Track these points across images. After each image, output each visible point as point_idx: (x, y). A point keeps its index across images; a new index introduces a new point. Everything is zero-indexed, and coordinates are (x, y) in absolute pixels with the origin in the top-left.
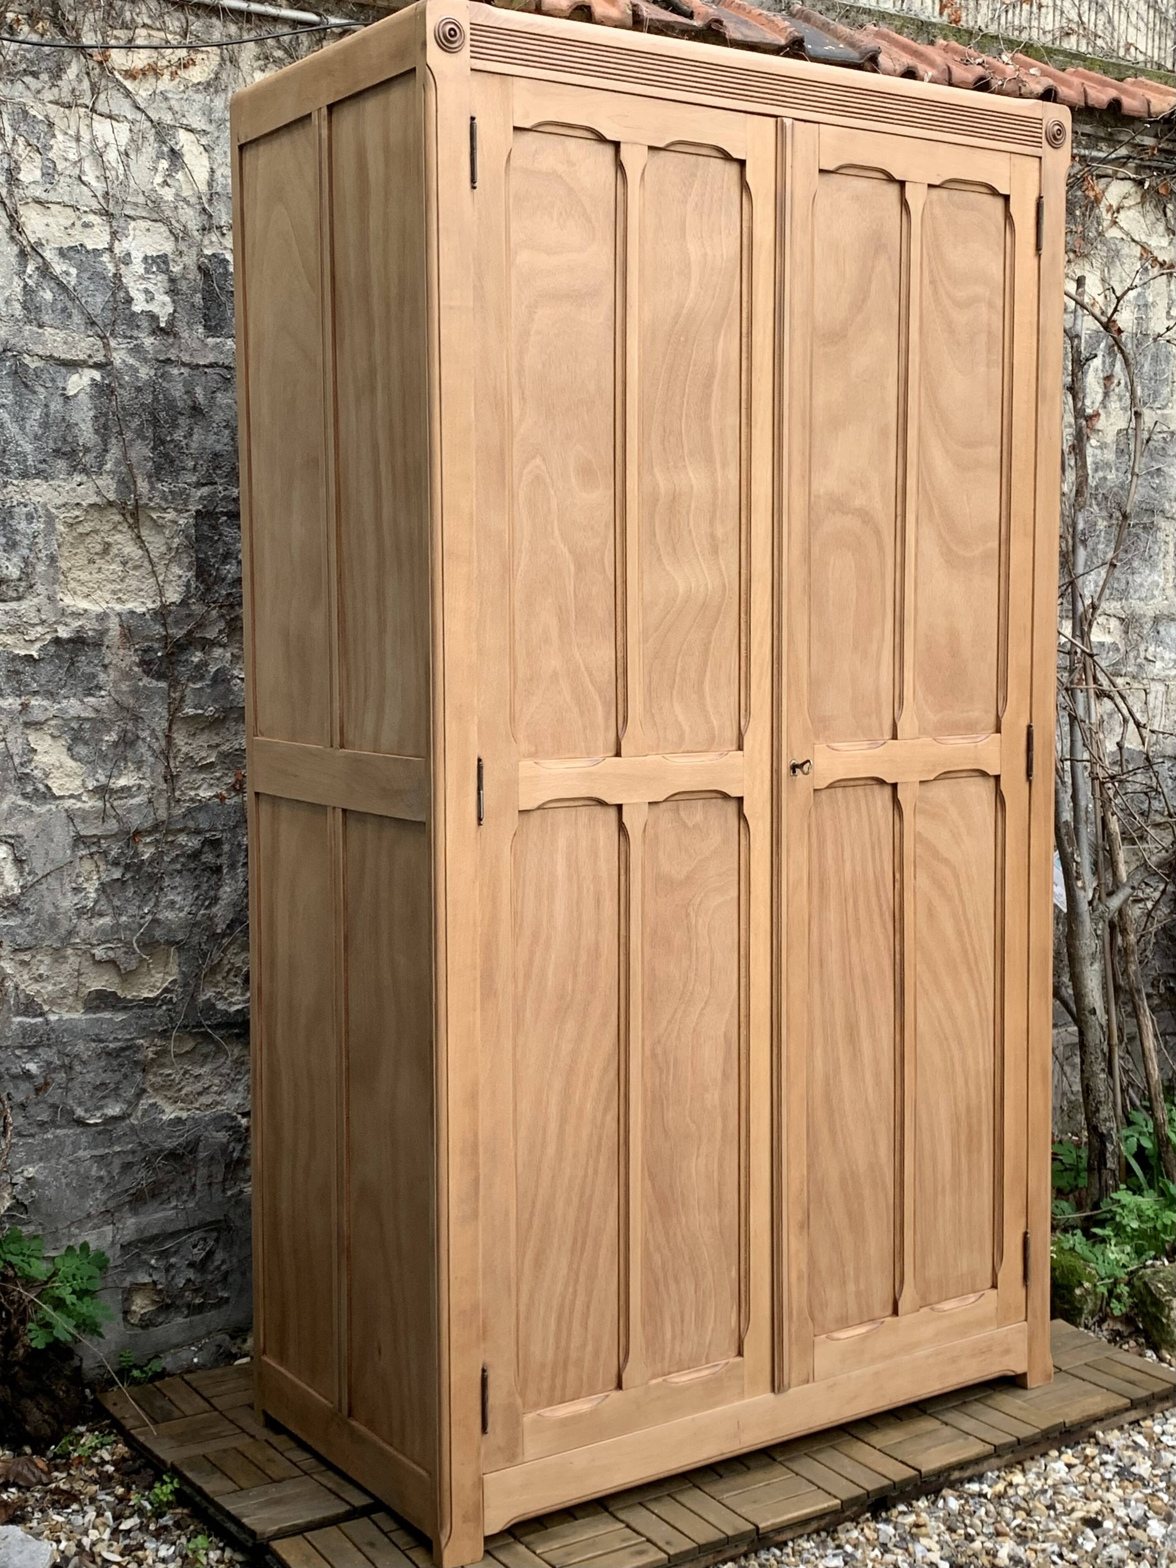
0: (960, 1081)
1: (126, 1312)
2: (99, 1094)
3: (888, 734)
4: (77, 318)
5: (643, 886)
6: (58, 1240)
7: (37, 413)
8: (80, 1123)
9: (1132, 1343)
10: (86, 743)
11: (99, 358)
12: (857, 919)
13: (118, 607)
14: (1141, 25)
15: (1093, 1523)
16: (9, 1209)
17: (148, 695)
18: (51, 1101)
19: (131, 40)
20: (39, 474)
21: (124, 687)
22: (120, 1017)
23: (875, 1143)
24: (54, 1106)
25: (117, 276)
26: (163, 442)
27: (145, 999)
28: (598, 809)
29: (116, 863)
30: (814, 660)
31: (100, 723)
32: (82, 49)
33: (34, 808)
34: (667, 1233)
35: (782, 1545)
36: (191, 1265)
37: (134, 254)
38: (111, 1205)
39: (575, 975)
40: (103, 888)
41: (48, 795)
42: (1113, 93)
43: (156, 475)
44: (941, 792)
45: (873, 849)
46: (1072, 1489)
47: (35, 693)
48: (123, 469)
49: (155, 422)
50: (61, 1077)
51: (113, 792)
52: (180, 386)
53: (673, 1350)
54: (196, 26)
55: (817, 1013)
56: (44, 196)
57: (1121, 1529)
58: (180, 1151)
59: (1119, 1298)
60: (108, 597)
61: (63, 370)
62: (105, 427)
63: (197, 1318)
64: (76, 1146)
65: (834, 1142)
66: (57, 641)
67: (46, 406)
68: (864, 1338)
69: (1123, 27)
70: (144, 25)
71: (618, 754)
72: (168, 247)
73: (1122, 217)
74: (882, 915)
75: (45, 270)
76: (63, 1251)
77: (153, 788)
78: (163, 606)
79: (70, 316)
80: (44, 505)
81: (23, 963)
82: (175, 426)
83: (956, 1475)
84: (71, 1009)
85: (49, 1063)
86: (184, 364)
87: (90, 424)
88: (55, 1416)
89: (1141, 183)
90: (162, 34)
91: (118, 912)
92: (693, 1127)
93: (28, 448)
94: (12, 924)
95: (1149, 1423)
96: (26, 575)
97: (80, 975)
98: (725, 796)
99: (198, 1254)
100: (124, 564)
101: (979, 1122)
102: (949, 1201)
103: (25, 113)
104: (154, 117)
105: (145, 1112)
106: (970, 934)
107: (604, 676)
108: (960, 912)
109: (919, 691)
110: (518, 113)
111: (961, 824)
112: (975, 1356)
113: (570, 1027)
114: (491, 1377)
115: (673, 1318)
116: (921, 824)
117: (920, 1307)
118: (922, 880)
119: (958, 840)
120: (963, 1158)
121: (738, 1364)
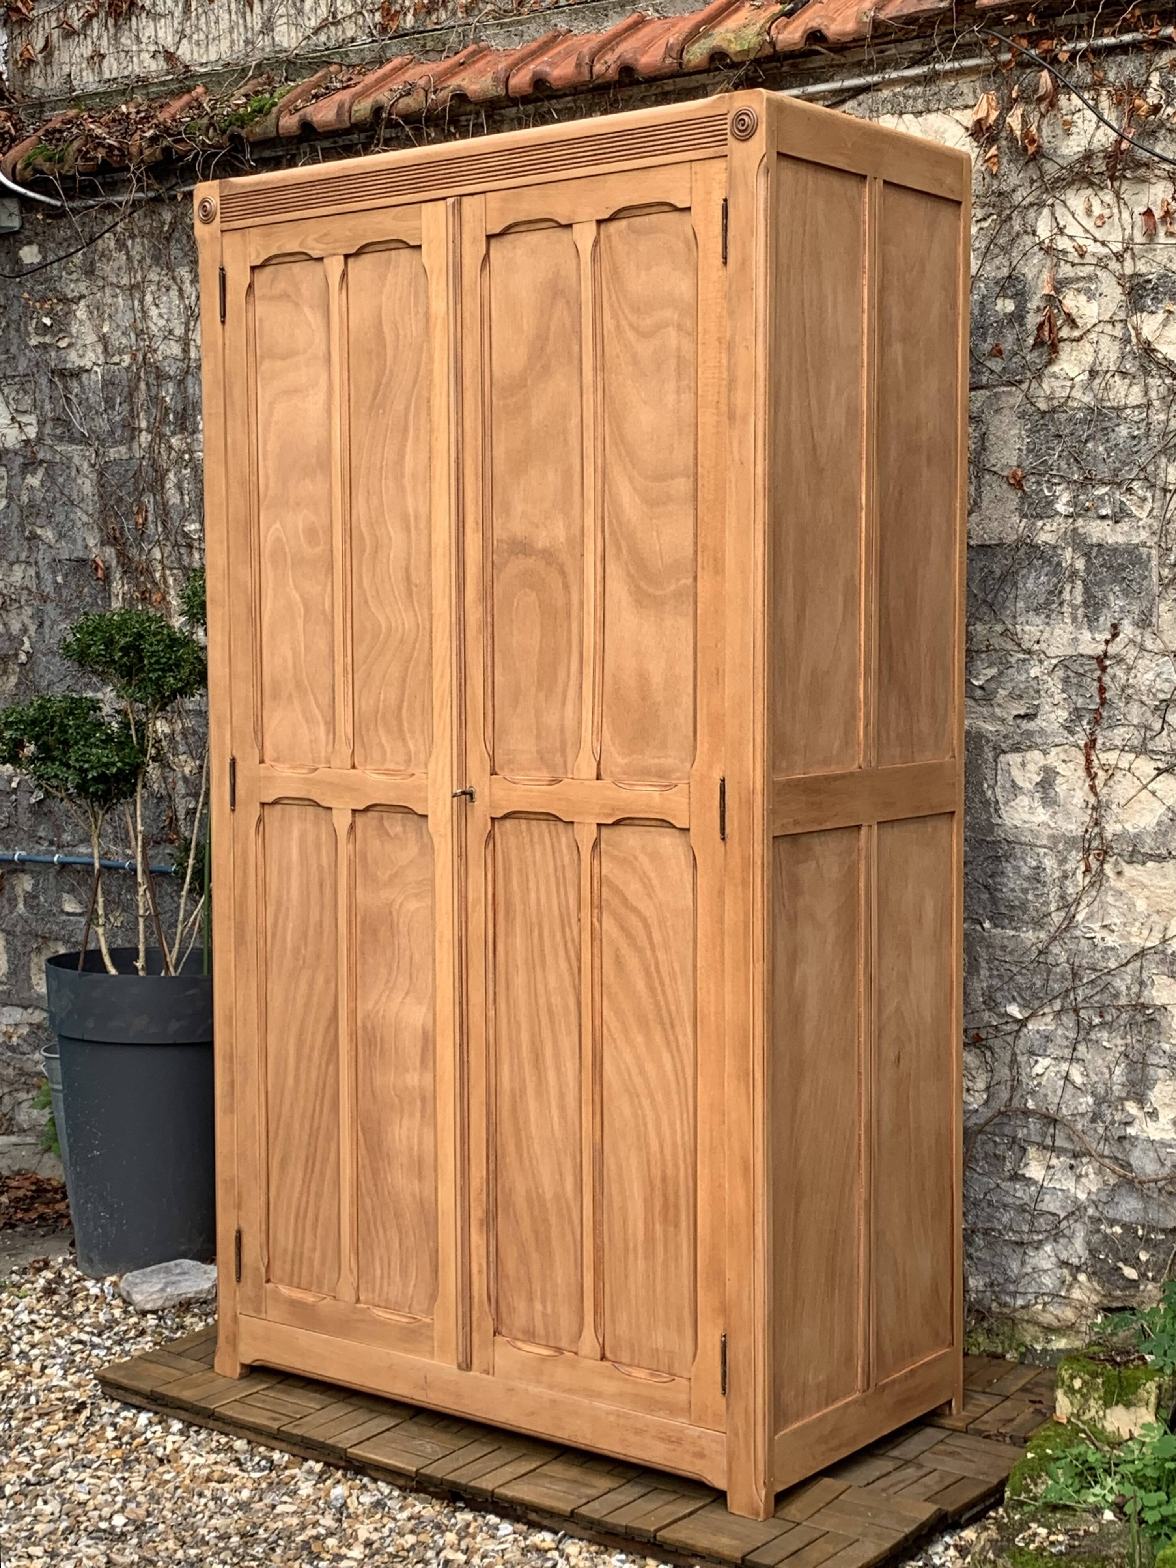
12: (542, 951)
34: (376, 1185)
44: (630, 837)
45: (558, 885)
68: (544, 1359)
98: (414, 813)
106: (664, 992)
107: (325, 700)
108: (653, 969)
109: (606, 733)
110: (253, 256)
111: (653, 875)
112: (662, 1439)
113: (303, 986)
114: (245, 1240)
115: (381, 1258)
116: (607, 867)
117: (603, 1358)
118: (608, 924)
119: (649, 891)
120: (658, 1227)
121: (428, 1325)
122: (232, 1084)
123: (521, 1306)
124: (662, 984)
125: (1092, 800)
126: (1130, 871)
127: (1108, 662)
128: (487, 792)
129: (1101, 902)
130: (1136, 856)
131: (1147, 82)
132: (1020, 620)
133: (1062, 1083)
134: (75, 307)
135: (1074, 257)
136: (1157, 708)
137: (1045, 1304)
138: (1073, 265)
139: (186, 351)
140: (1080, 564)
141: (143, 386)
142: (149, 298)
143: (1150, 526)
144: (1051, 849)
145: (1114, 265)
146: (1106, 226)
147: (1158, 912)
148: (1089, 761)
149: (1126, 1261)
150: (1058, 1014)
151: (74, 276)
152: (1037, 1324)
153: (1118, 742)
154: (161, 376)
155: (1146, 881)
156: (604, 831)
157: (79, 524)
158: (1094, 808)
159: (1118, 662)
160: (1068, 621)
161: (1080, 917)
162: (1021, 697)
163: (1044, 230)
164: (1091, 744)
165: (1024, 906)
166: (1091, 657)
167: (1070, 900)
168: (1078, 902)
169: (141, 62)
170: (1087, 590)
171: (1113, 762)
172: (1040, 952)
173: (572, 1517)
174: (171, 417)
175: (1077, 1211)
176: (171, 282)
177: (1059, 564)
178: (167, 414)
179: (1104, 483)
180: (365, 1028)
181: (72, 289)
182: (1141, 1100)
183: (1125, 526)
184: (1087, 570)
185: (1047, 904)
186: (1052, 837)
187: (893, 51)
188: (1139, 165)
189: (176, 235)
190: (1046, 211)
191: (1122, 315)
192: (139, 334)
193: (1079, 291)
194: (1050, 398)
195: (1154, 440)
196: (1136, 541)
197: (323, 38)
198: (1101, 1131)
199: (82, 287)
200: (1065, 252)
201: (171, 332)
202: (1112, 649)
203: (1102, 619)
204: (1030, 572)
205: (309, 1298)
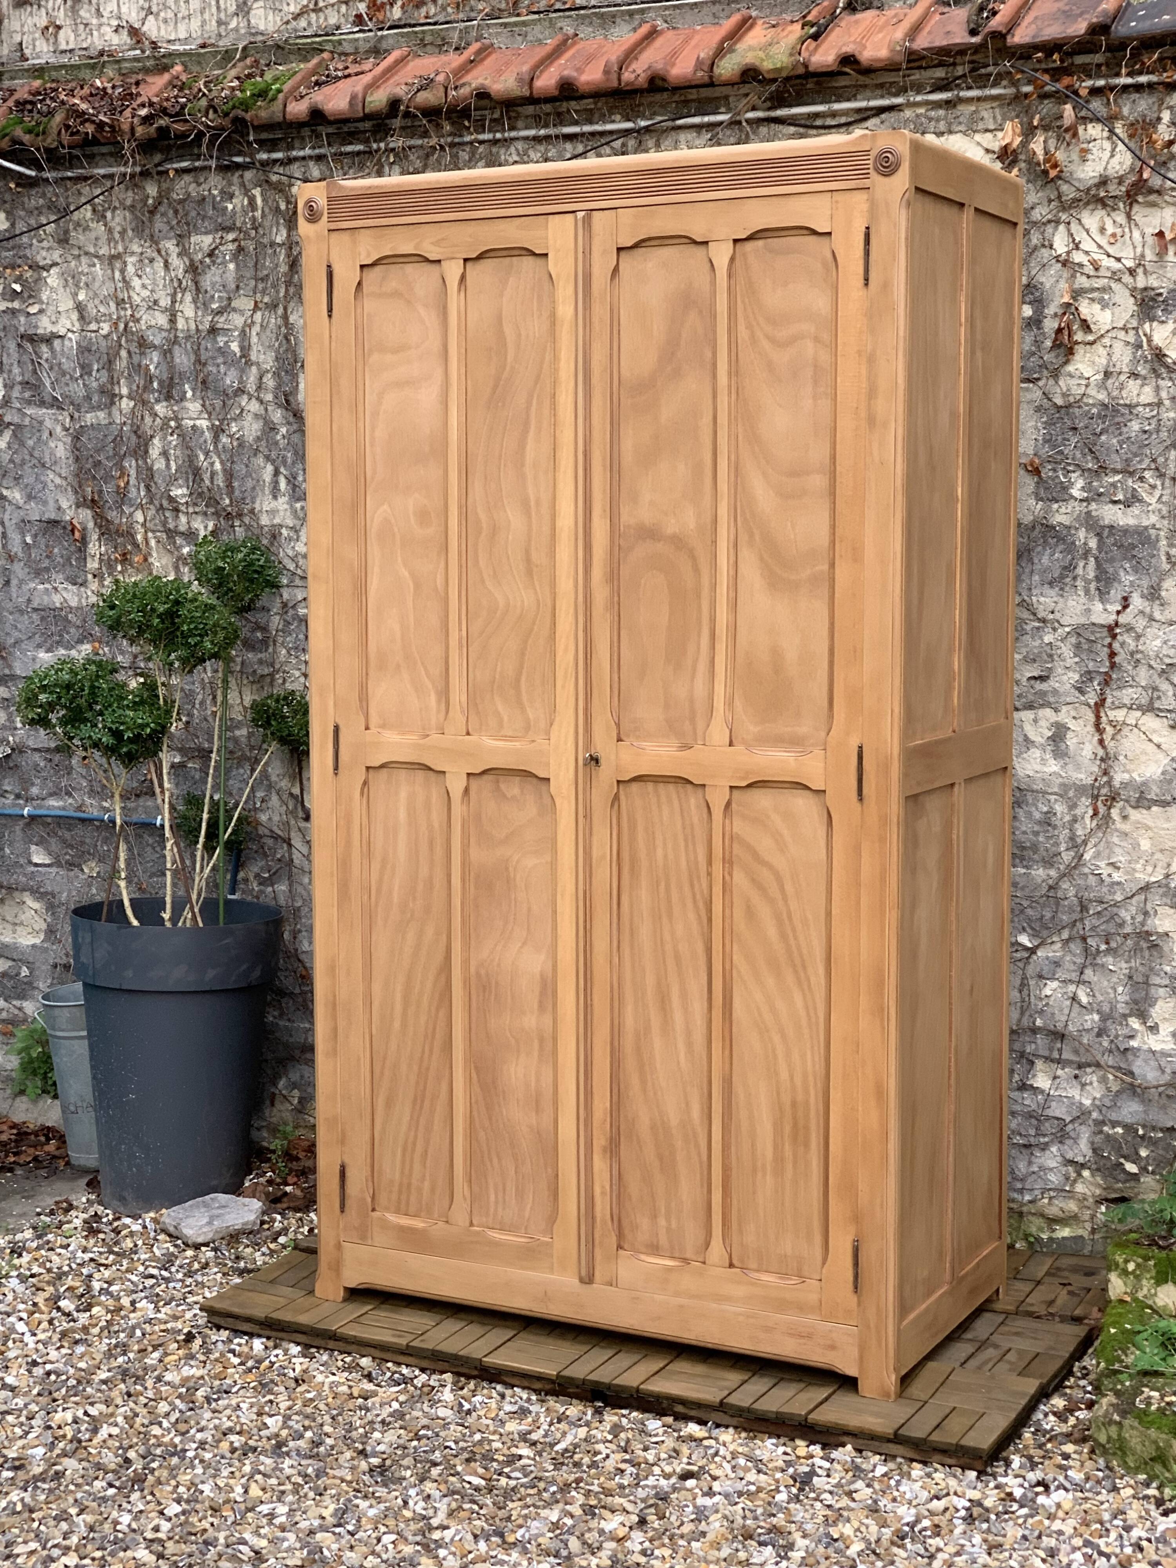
0: (784, 1075)
23: (688, 1104)
28: (427, 774)
34: (490, 1119)
44: (763, 800)
53: (495, 1211)
68: (669, 1269)
83: (680, 1409)
92: (513, 1041)
98: (534, 776)
102: (770, 1181)
106: (796, 938)
107: (437, 671)
108: (785, 916)
109: (738, 703)
110: (364, 254)
111: (785, 832)
112: (791, 1335)
113: (411, 936)
114: (348, 1174)
115: (496, 1186)
116: (739, 826)
117: (731, 1265)
118: (739, 878)
119: (782, 847)
120: (787, 1147)
121: (547, 1243)
122: (335, 1030)
123: (644, 1223)
124: (794, 930)
125: (1101, 752)
126: (1135, 815)
127: (1118, 631)
128: (613, 757)
129: (1107, 842)
130: (1142, 801)
131: (1159, 119)
132: (1034, 592)
133: (1068, 1003)
134: (45, 274)
135: (1089, 269)
136: (1163, 671)
137: (1051, 1198)
138: (1089, 277)
139: (173, 321)
140: (1093, 543)
141: (124, 353)
142: (131, 269)
143: (1160, 511)
144: (1061, 796)
145: (1127, 278)
146: (1118, 245)
147: (1162, 851)
148: (1098, 717)
149: (1126, 1158)
150: (1066, 942)
151: (45, 244)
152: (1042, 1215)
153: (1127, 701)
154: (143, 344)
155: (1150, 824)
156: (736, 793)
157: (51, 486)
158: (1102, 760)
159: (1128, 631)
160: (1082, 593)
161: (1087, 856)
162: (1034, 661)
163: (1060, 245)
164: (1100, 704)
165: (1035, 848)
166: (1103, 626)
167: (1079, 841)
168: (1085, 843)
169: (102, 35)
170: (1099, 565)
171: (1120, 719)
172: (1051, 888)
173: (722, 1407)
174: (155, 385)
175: (1082, 1115)
176: (155, 254)
177: (1073, 543)
178: (151, 382)
179: (1116, 472)
180: (478, 974)
181: (43, 257)
182: (1143, 1016)
183: (1136, 510)
184: (1100, 548)
185: (1057, 844)
186: (1063, 785)
187: (917, 76)
188: (1151, 191)
189: (162, 209)
190: (1062, 227)
191: (1135, 324)
192: (120, 303)
193: (1093, 300)
194: (1064, 395)
195: (1164, 435)
196: (1145, 523)
197: (303, 23)
198: (1106, 1044)
199: (56, 255)
200: (1081, 265)
201: (156, 302)
202: (1122, 619)
203: (1112, 592)
204: (1044, 549)
205: (418, 1224)
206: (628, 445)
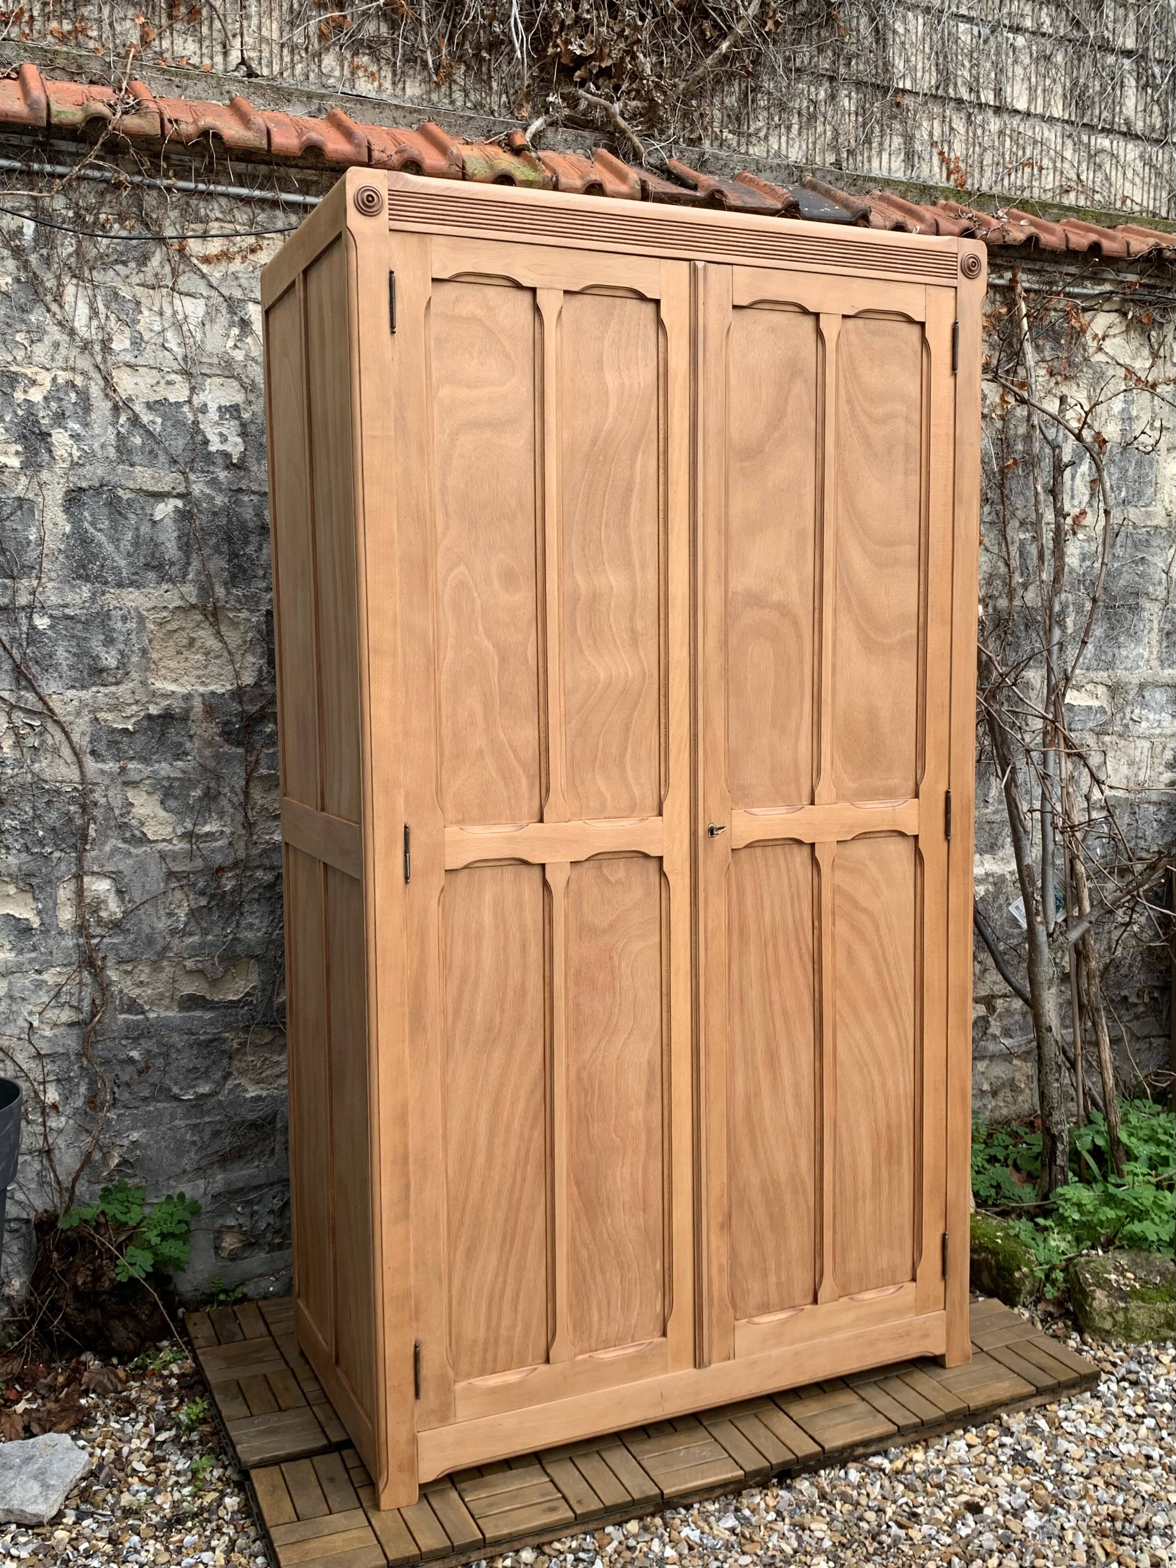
0: (881, 1103)
1: (217, 1248)
2: (192, 1076)
3: (806, 800)
4: (162, 458)
5: (567, 933)
6: (159, 1190)
7: (129, 535)
8: (176, 1098)
9: (1061, 1325)
10: (176, 798)
11: (181, 489)
12: (777, 961)
13: (201, 689)
14: (1137, 180)
15: (974, 1508)
16: (118, 1165)
17: (229, 759)
18: (151, 1081)
19: (206, 231)
20: (132, 584)
21: (207, 752)
22: (208, 1015)
23: (796, 1156)
24: (154, 1085)
25: (196, 423)
26: (237, 556)
27: (231, 1001)
28: (524, 869)
29: (202, 893)
30: (732, 737)
31: (187, 783)
32: (161, 240)
33: (132, 850)
34: (593, 1233)
35: (688, 1507)
36: (271, 1212)
37: (210, 404)
38: (203, 1163)
39: (502, 1011)
40: (192, 913)
41: (143, 840)
42: (1094, 237)
43: (232, 581)
44: (860, 850)
45: (792, 900)
46: (966, 1470)
47: (132, 758)
48: (203, 578)
49: (229, 540)
50: (160, 1062)
51: (198, 836)
52: (250, 510)
53: (599, 1330)
54: (261, 217)
55: (738, 1042)
56: (133, 361)
57: (1000, 1517)
58: (260, 1122)
59: (1054, 1283)
60: (193, 680)
61: (152, 500)
62: (187, 544)
63: (277, 1254)
64: (173, 1117)
65: (755, 1154)
66: (149, 717)
67: (137, 529)
68: (784, 1322)
69: (1119, 183)
70: (217, 219)
71: (541, 821)
72: (239, 398)
73: (1107, 345)
74: (801, 957)
75: (135, 421)
76: (163, 1199)
77: (233, 833)
78: (240, 687)
79: (156, 456)
80: (137, 609)
81: (127, 972)
82: (247, 542)
83: (860, 1451)
84: (167, 1008)
85: (149, 1052)
86: (254, 493)
87: (174, 543)
88: (138, 1335)
89: (1125, 315)
90: (231, 226)
91: (205, 932)
92: (618, 1141)
93: (123, 563)
94: (115, 941)
95: (1054, 1407)
96: (122, 664)
97: (174, 981)
98: (646, 856)
99: (277, 1203)
100: (207, 654)
101: (900, 1138)
102: (869, 1206)
103: (116, 294)
104: (226, 293)
105: (231, 1091)
107: (530, 752)
108: (880, 955)
109: (838, 762)
110: (436, 268)
111: (879, 878)
112: (892, 1340)
114: (423, 1353)
115: (599, 1303)
117: (839, 1296)
118: (841, 926)
119: (877, 892)
120: (883, 1169)
121: (661, 1344)
122: (407, 1186)
123: (755, 1286)
124: (888, 967)
128: (728, 826)
156: (842, 846)
205: (511, 1377)
206: (736, 509)
